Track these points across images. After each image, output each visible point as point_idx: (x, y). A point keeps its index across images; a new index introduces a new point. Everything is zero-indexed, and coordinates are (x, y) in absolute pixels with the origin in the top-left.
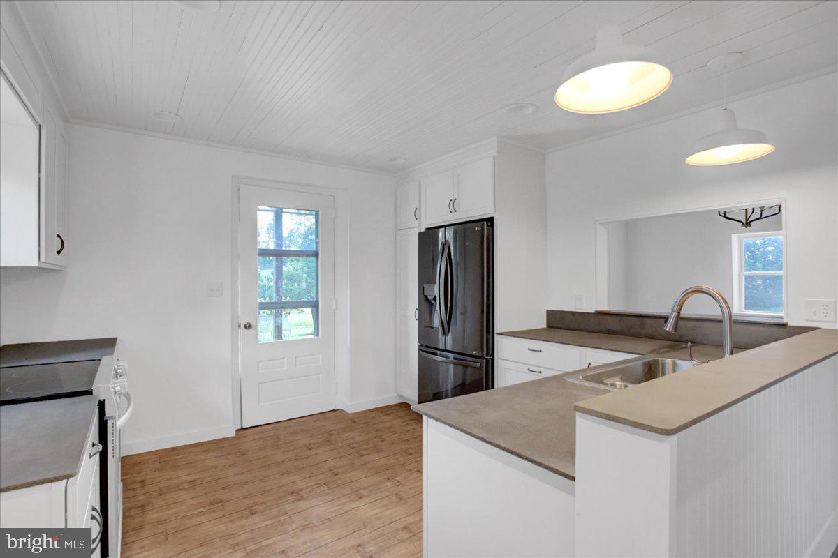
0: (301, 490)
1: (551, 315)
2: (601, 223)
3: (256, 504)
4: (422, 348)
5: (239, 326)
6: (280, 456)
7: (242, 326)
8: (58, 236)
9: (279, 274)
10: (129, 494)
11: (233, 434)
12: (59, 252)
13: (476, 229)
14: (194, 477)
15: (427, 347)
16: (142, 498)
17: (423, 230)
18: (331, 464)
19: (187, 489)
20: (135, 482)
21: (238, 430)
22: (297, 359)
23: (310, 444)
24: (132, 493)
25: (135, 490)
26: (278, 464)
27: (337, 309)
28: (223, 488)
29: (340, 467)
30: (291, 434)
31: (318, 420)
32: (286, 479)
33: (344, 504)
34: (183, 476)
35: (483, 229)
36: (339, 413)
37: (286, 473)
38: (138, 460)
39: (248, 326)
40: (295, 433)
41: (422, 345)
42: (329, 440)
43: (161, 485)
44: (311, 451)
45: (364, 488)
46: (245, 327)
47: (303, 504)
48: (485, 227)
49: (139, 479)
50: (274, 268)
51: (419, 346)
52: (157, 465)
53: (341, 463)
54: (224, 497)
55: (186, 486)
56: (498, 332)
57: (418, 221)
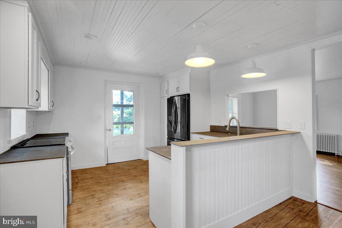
0: (124, 180)
1: (212, 127)
2: (226, 95)
3: (110, 183)
4: (169, 138)
5: (107, 130)
6: (119, 172)
7: (108, 130)
8: (52, 101)
9: (122, 113)
10: (73, 180)
11: (105, 165)
12: (52, 106)
13: (184, 98)
14: (92, 176)
15: (170, 138)
16: (77, 181)
17: (169, 97)
18: (135, 174)
19: (90, 179)
20: (74, 177)
21: (106, 164)
22: (127, 141)
23: (129, 169)
24: (74, 180)
25: (75, 179)
26: (118, 174)
27: (140, 124)
28: (101, 179)
29: (138, 175)
30: (124, 166)
31: (133, 162)
32: (120, 177)
33: (137, 184)
34: (89, 176)
35: (186, 97)
36: (141, 160)
37: (121, 176)
38: (75, 171)
39: (110, 130)
40: (125, 166)
41: (168, 137)
42: (136, 167)
43: (82, 178)
44: (129, 171)
45: (144, 181)
46: (109, 130)
47: (124, 184)
48: (187, 97)
49: (76, 176)
50: (121, 110)
51: (167, 138)
52: (81, 173)
53: (138, 174)
54: (101, 181)
55: (90, 178)
56: (192, 132)
57: (167, 95)
